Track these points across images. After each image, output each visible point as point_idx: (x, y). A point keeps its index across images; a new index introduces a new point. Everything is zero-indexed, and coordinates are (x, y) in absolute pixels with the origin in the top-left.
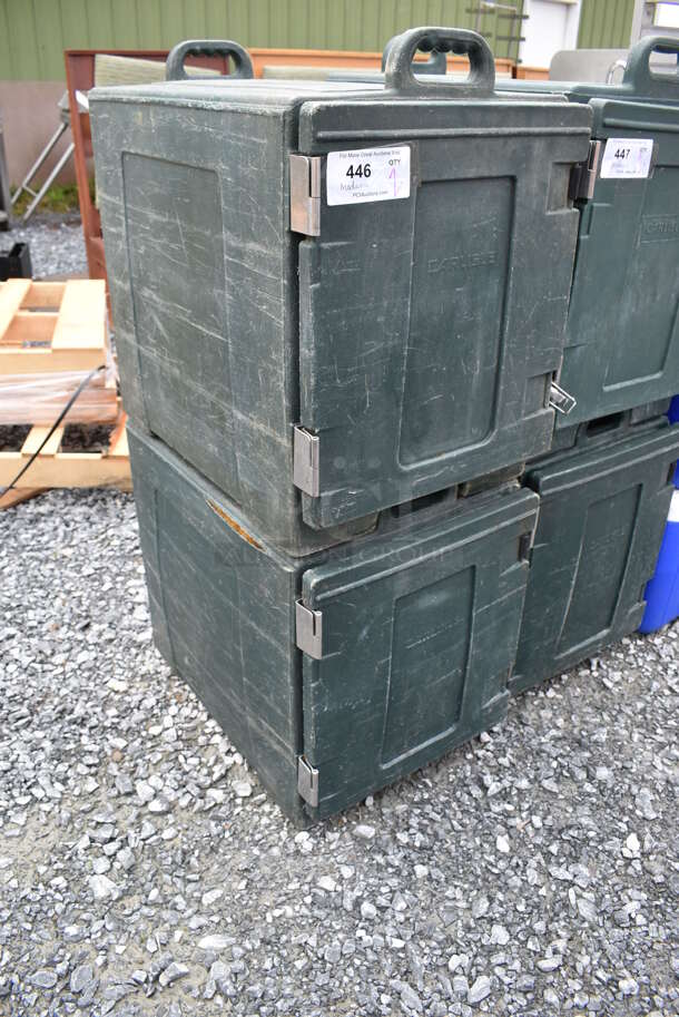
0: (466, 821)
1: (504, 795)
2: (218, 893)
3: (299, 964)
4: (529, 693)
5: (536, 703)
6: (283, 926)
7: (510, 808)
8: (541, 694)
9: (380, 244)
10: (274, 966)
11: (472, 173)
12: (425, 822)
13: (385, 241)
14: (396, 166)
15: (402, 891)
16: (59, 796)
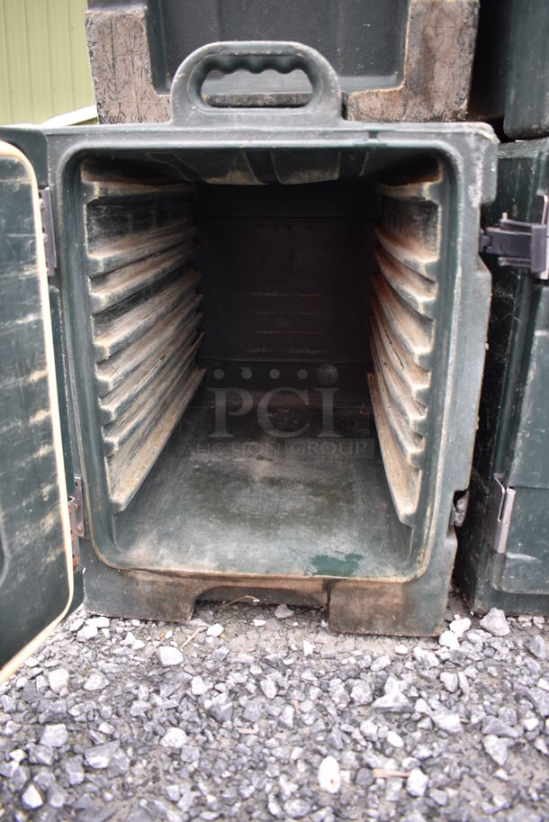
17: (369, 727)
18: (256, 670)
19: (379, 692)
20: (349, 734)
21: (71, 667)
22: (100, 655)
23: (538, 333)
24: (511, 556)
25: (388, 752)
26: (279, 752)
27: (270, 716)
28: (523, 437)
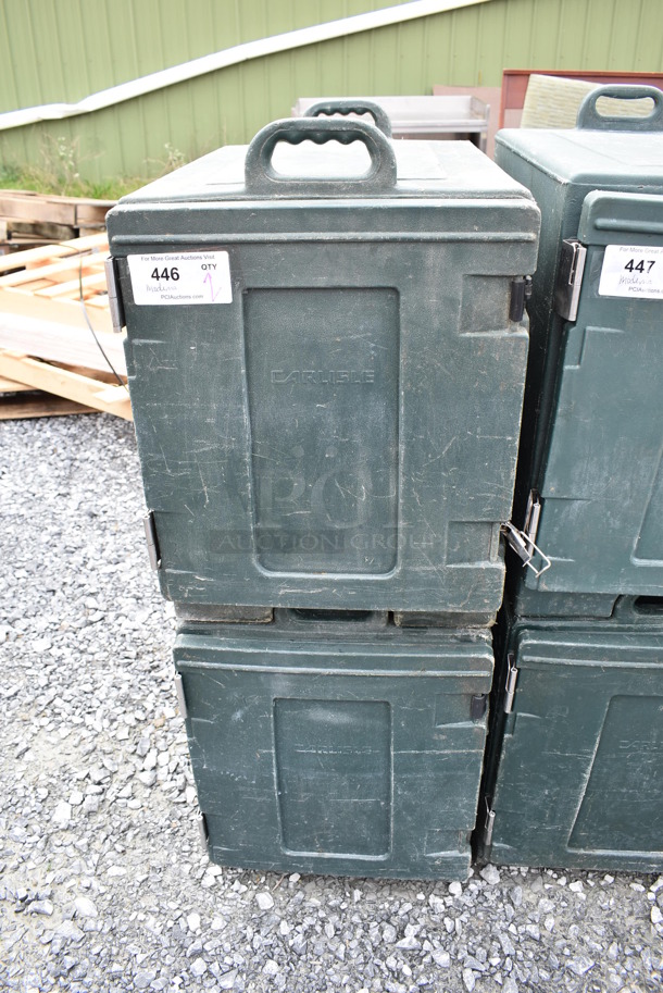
0: (354, 954)
1: (414, 957)
2: (122, 871)
3: (116, 967)
4: (550, 872)
5: (547, 886)
6: (136, 931)
7: (407, 971)
8: (563, 881)
9: (200, 348)
10: (98, 954)
11: (322, 282)
12: (318, 928)
13: (206, 345)
14: (211, 271)
15: (240, 973)
16: (100, 730)
17: (391, 962)
18: (322, 914)
19: (401, 934)
20: (378, 966)
21: (200, 910)
22: (218, 899)
23: (506, 736)
24: (495, 844)
25: (401, 979)
26: (335, 978)
27: (330, 952)
28: (499, 787)
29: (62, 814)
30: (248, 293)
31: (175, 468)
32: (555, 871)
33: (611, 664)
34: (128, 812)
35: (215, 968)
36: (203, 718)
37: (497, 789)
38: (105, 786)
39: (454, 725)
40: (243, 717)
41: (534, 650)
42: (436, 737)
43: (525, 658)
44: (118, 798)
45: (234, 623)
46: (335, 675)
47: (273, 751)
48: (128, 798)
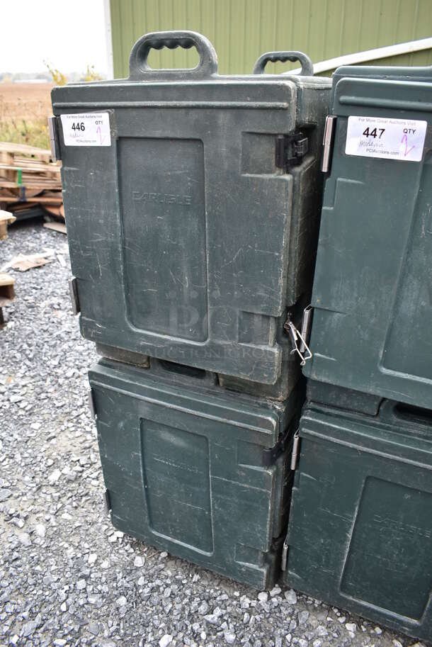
0: (175, 613)
1: (212, 628)
2: (70, 518)
3: (38, 568)
4: (336, 611)
5: (329, 619)
6: (60, 552)
7: (203, 636)
8: (342, 620)
9: (95, 173)
10: (33, 558)
12: (161, 589)
13: (97, 172)
14: (100, 125)
15: (103, 597)
29: (54, 476)
30: (119, 141)
31: (85, 251)
32: (340, 611)
33: (365, 449)
34: (90, 486)
35: (90, 589)
36: (105, 422)
37: (289, 529)
38: (85, 469)
39: (251, 467)
40: (124, 426)
41: (310, 425)
42: (238, 472)
43: (303, 429)
44: (88, 477)
45: (127, 364)
46: (175, 410)
47: (140, 455)
48: (93, 479)
